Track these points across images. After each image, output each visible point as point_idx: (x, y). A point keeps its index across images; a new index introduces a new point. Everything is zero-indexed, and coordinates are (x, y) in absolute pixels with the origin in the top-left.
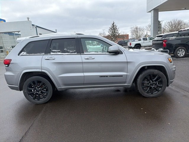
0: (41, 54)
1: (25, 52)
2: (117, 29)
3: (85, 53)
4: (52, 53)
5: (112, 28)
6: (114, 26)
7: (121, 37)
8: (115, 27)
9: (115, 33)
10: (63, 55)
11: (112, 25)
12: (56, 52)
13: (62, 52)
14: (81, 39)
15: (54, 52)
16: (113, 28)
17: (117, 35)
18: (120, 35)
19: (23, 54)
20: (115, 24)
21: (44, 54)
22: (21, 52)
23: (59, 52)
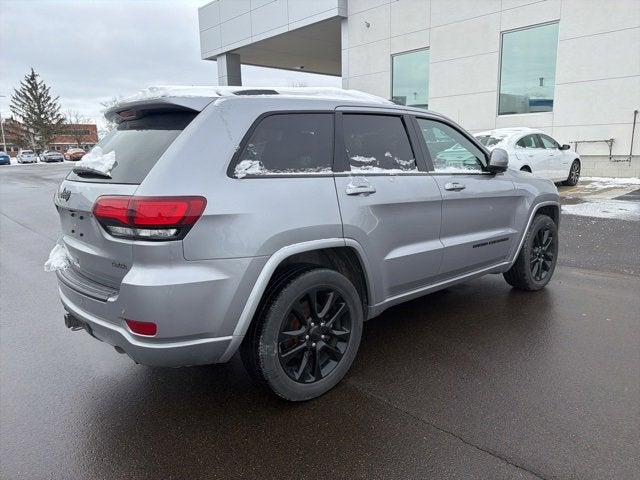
0: (321, 173)
1: (253, 158)
2: (49, 98)
3: (437, 171)
4: (355, 170)
5: (28, 94)
6: (35, 87)
7: (69, 132)
8: (40, 91)
9: (42, 113)
10: (388, 175)
11: (26, 83)
12: (365, 164)
13: (381, 166)
14: (418, 120)
15: (359, 164)
16: (32, 94)
17: (54, 122)
18: (64, 123)
19: (250, 172)
20: (38, 80)
21: (330, 172)
22: (236, 159)
23: (373, 164)
